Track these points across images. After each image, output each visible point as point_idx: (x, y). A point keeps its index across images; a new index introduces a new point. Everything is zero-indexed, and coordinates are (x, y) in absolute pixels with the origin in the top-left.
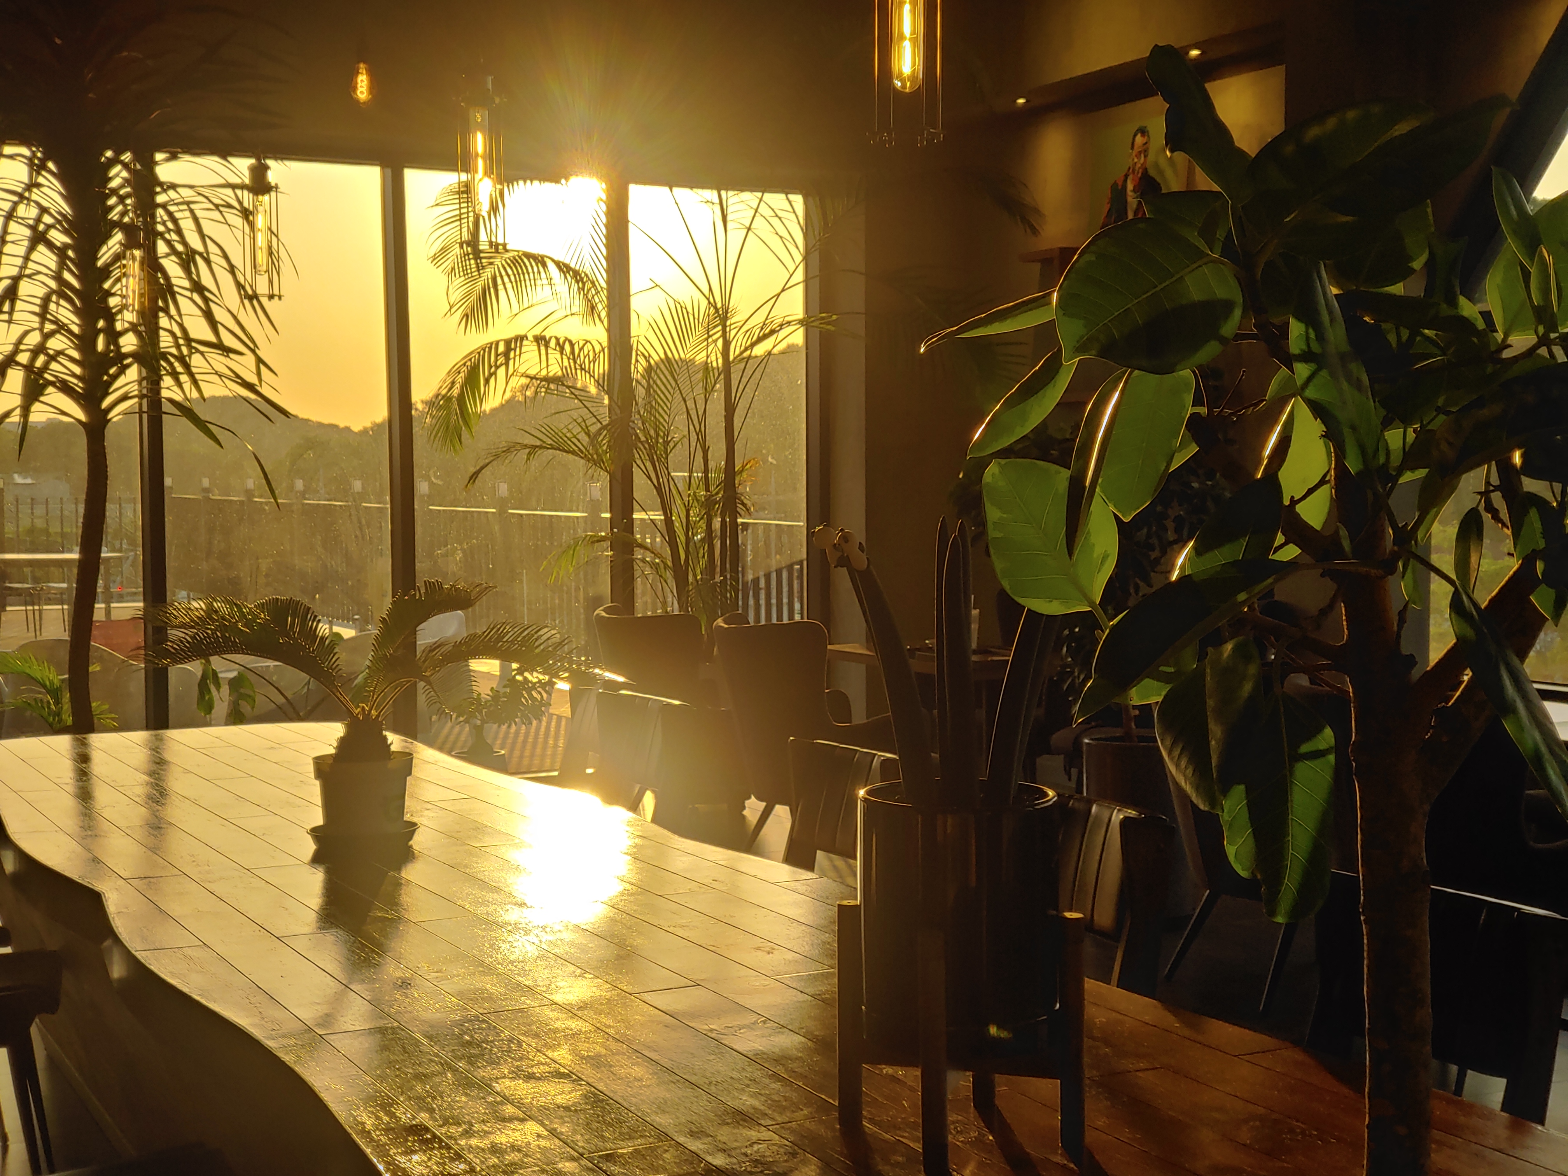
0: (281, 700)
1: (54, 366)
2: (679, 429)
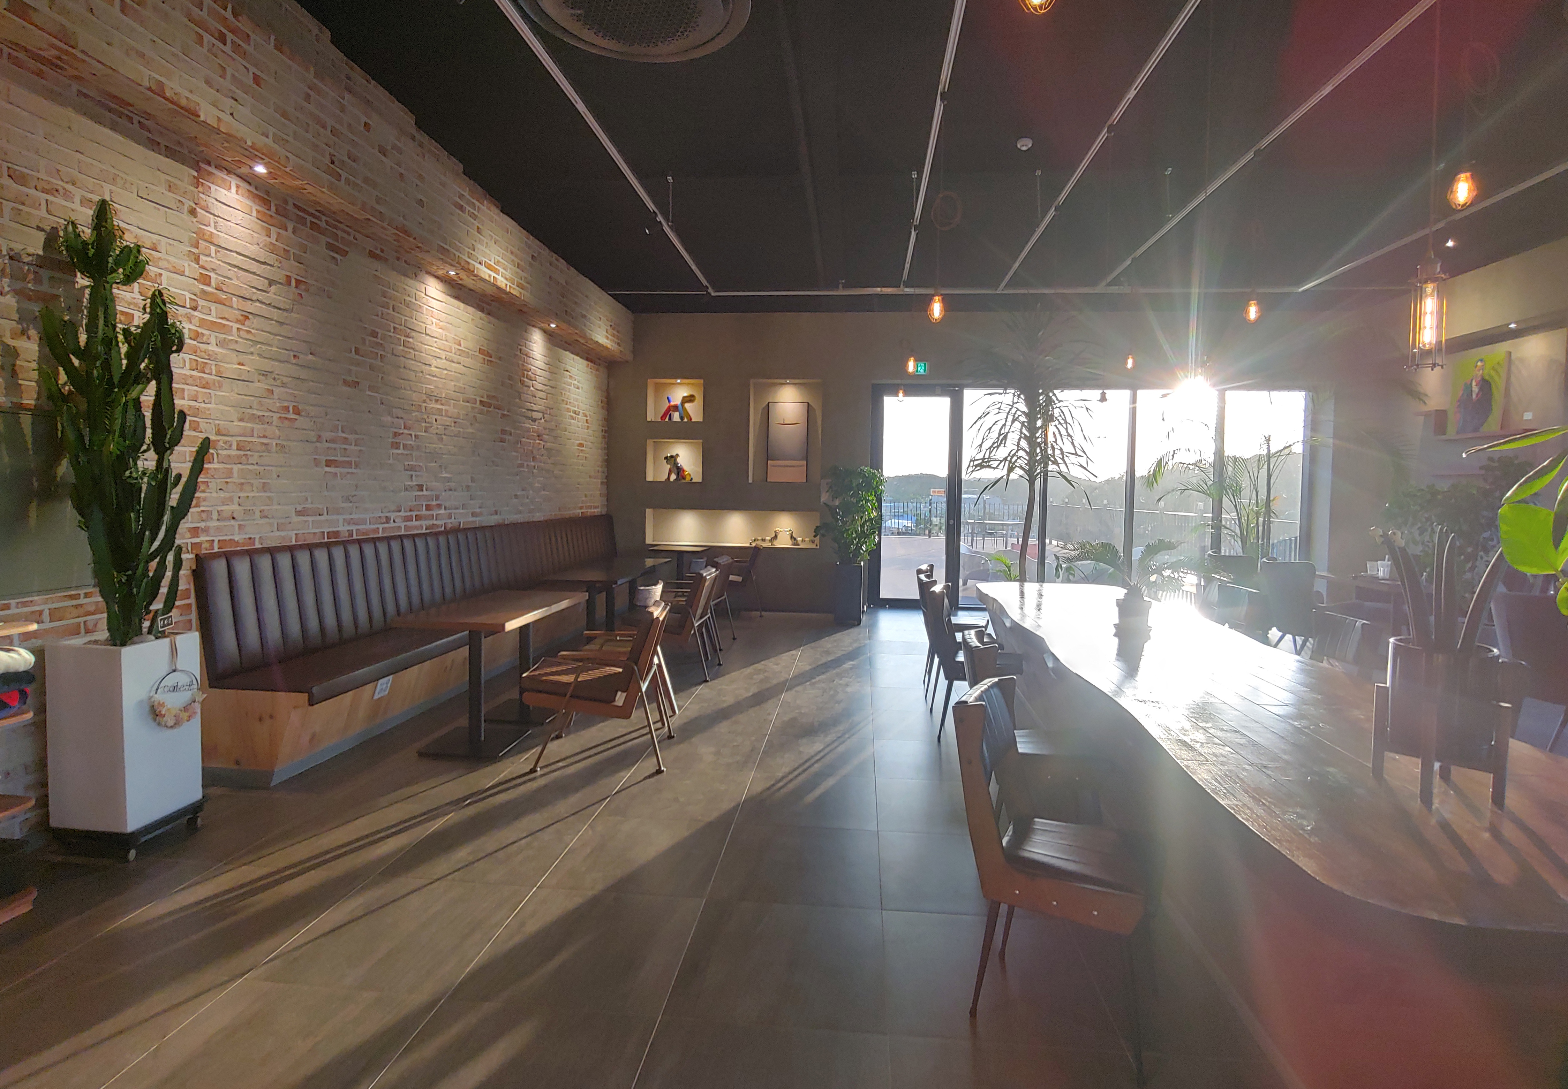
0: (1083, 576)
1: (1019, 461)
2: (1245, 483)
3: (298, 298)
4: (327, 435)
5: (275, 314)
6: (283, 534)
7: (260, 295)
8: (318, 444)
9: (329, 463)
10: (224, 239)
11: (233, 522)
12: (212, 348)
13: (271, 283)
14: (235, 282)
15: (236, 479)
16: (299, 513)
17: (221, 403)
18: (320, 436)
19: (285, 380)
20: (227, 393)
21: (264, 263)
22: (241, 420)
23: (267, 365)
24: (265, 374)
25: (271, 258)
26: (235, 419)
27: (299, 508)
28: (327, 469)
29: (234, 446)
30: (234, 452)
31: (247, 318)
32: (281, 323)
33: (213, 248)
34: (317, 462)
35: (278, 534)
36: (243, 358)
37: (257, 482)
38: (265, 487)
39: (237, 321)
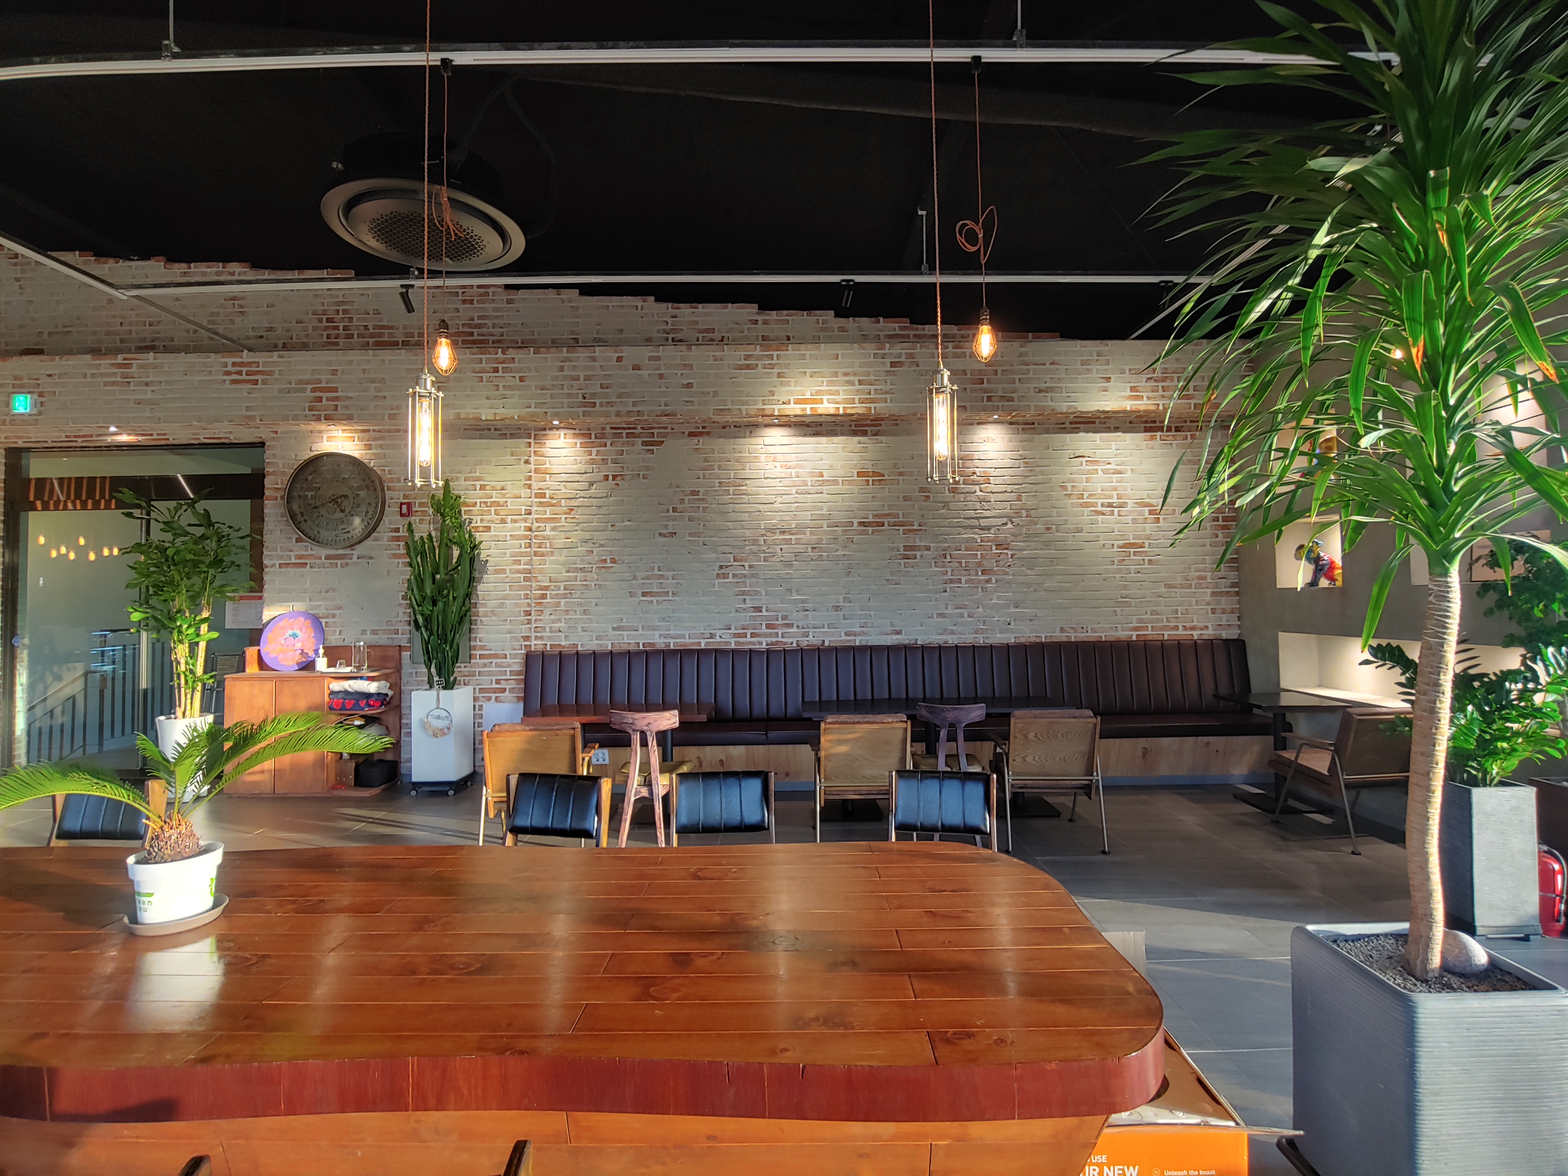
3: (614, 486)
4: (640, 575)
5: (595, 502)
6: (600, 642)
7: (582, 494)
8: (633, 582)
9: (644, 594)
10: (555, 469)
11: (560, 634)
12: (548, 533)
13: (591, 484)
14: (564, 491)
15: (562, 607)
16: (614, 629)
17: (552, 564)
18: (635, 576)
19: (602, 542)
20: (558, 557)
21: (586, 473)
22: (568, 572)
23: (587, 536)
24: (586, 541)
25: (589, 468)
26: (563, 571)
27: (615, 626)
28: (643, 598)
29: (562, 588)
30: (562, 592)
31: (572, 510)
32: (600, 507)
33: (548, 476)
34: (632, 595)
35: (597, 642)
36: (568, 534)
37: (578, 609)
38: (585, 612)
39: (565, 513)
